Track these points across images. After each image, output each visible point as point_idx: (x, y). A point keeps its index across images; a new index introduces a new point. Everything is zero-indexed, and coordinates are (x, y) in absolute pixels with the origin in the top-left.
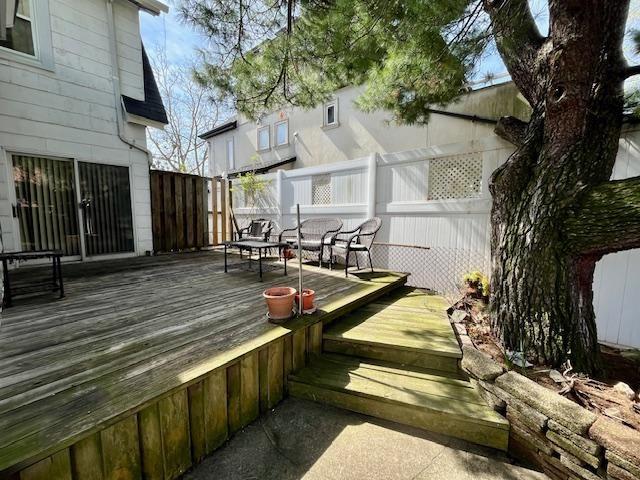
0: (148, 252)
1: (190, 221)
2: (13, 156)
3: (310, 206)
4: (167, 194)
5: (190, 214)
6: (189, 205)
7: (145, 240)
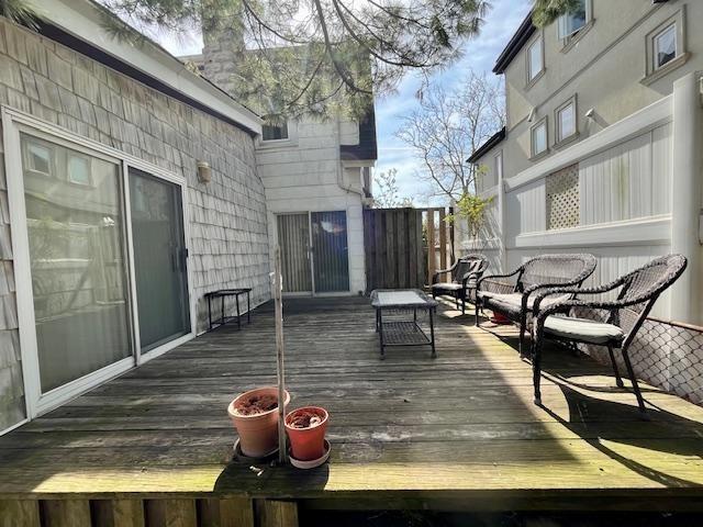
0: (361, 292)
1: (402, 260)
2: (278, 217)
3: (543, 232)
4: (378, 233)
5: (401, 251)
6: (401, 242)
7: (358, 281)
